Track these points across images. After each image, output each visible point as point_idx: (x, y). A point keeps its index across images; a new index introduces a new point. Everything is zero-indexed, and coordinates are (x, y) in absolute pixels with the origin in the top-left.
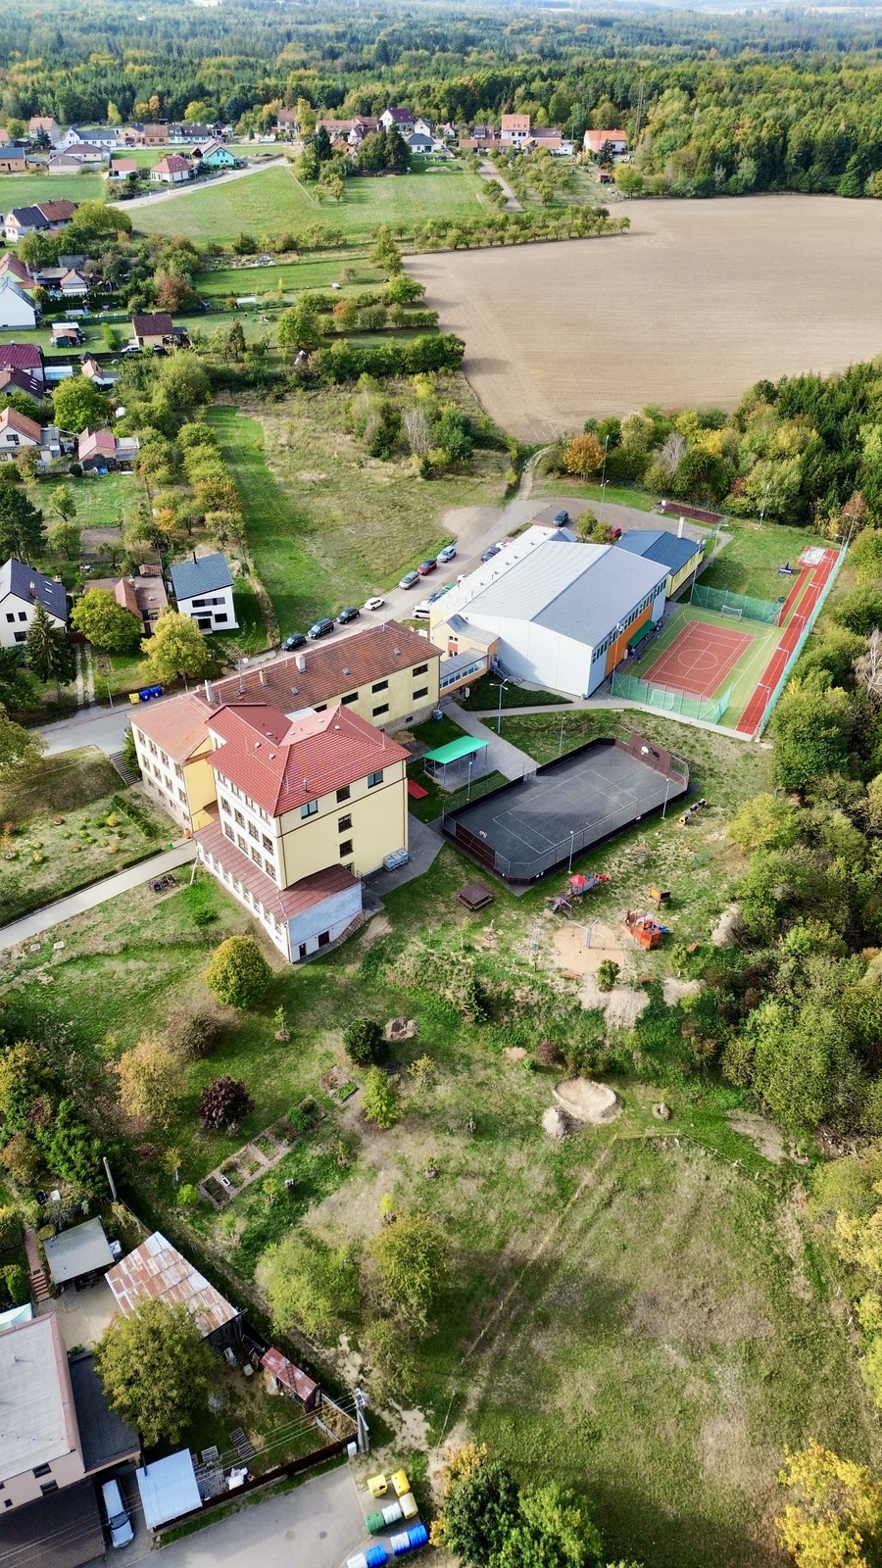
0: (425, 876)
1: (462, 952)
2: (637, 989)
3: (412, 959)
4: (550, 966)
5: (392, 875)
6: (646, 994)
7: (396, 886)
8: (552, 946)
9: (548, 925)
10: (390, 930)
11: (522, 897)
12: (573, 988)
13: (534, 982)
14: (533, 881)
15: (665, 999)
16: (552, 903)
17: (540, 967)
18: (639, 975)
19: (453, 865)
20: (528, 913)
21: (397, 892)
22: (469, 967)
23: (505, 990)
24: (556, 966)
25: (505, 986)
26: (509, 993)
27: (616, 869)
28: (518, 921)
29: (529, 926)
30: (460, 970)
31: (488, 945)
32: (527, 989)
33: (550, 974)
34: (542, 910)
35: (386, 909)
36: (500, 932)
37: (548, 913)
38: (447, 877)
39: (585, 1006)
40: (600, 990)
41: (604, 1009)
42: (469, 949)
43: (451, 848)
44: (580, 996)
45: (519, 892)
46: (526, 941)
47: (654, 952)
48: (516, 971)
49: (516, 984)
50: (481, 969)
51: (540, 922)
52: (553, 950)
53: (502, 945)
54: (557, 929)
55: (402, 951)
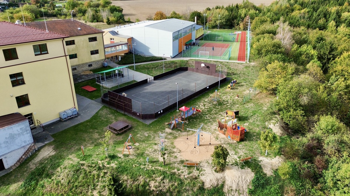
0: (87, 121)
1: (107, 160)
2: (242, 167)
3: (67, 171)
4: (175, 160)
5: (65, 123)
6: (249, 170)
7: (66, 128)
8: (174, 148)
9: (169, 136)
10: (53, 153)
11: (151, 124)
12: (195, 173)
13: (164, 173)
14: (156, 115)
15: (265, 172)
16: (170, 124)
17: (167, 162)
18: (239, 158)
19: (107, 114)
20: (155, 132)
21: (66, 131)
22: (113, 169)
23: (142, 183)
24: (179, 159)
25: (141, 180)
26: (146, 184)
27: (203, 107)
28: (149, 137)
29: (157, 138)
30: (105, 173)
31: (128, 153)
32: (159, 179)
33: (176, 165)
34: (164, 129)
35: (54, 141)
36: (137, 144)
37: (168, 130)
38: (102, 120)
39: (207, 185)
40: (216, 171)
41: (223, 186)
42: (113, 157)
43: (106, 107)
44: (202, 178)
45: (148, 122)
46: (156, 147)
47: (243, 143)
48: (150, 167)
49: (150, 177)
50: (122, 170)
51: (163, 135)
52: (175, 150)
53: (138, 152)
54: (175, 138)
55: (58, 166)
